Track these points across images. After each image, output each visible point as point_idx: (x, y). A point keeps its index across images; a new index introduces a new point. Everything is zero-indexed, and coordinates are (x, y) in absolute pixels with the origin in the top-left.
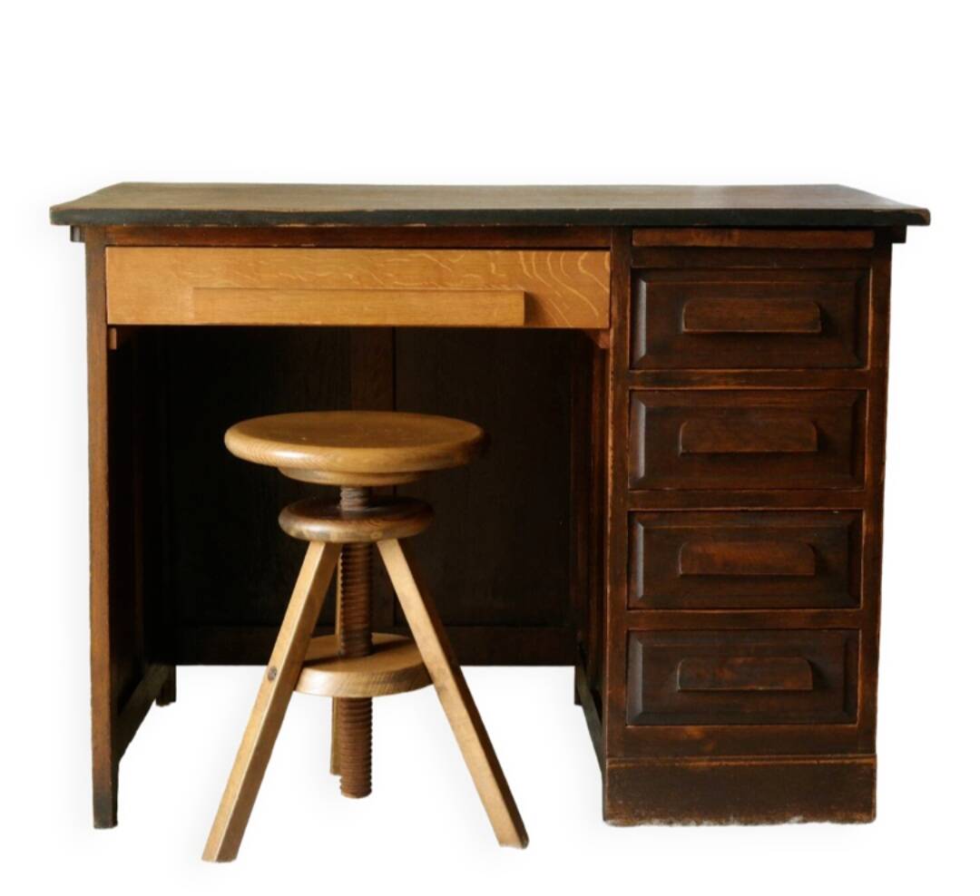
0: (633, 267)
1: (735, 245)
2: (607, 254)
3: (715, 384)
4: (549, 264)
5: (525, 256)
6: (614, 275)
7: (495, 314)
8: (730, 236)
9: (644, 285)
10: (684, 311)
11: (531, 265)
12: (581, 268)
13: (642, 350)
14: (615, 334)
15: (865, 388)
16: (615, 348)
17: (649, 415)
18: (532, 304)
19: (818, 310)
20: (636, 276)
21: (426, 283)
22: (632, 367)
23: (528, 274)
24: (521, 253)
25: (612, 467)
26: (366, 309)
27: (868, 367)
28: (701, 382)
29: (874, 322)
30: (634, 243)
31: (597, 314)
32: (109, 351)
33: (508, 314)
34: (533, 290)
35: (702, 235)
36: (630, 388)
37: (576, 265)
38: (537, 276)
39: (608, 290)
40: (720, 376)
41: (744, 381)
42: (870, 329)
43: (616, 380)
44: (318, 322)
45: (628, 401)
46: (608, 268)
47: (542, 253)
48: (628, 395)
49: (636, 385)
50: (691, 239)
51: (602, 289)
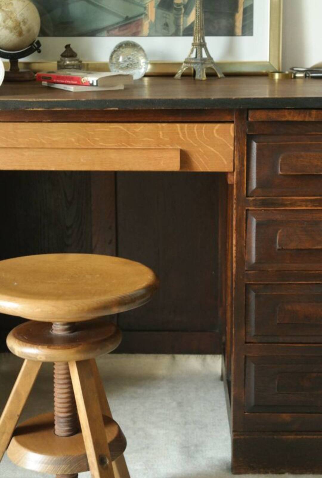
0: (248, 133)
1: (313, 120)
2: (232, 125)
3: (300, 206)
4: (196, 132)
5: (181, 127)
6: (237, 138)
7: (162, 163)
8: (310, 115)
9: (254, 145)
10: (280, 160)
11: (184, 132)
12: (216, 135)
13: (254, 185)
14: (237, 175)
16: (237, 184)
17: (258, 225)
18: (185, 157)
20: (250, 138)
21: (120, 144)
22: (247, 196)
23: (182, 138)
24: (178, 125)
25: (236, 257)
26: (82, 160)
28: (291, 205)
30: (249, 119)
31: (226, 163)
33: (171, 163)
34: (184, 148)
35: (292, 114)
36: (247, 208)
37: (213, 133)
38: (188, 139)
39: (232, 148)
40: (303, 201)
41: (317, 204)
43: (237, 204)
45: (245, 216)
46: (232, 134)
47: (191, 125)
48: (245, 212)
49: (250, 206)
50: (285, 116)
51: (229, 147)
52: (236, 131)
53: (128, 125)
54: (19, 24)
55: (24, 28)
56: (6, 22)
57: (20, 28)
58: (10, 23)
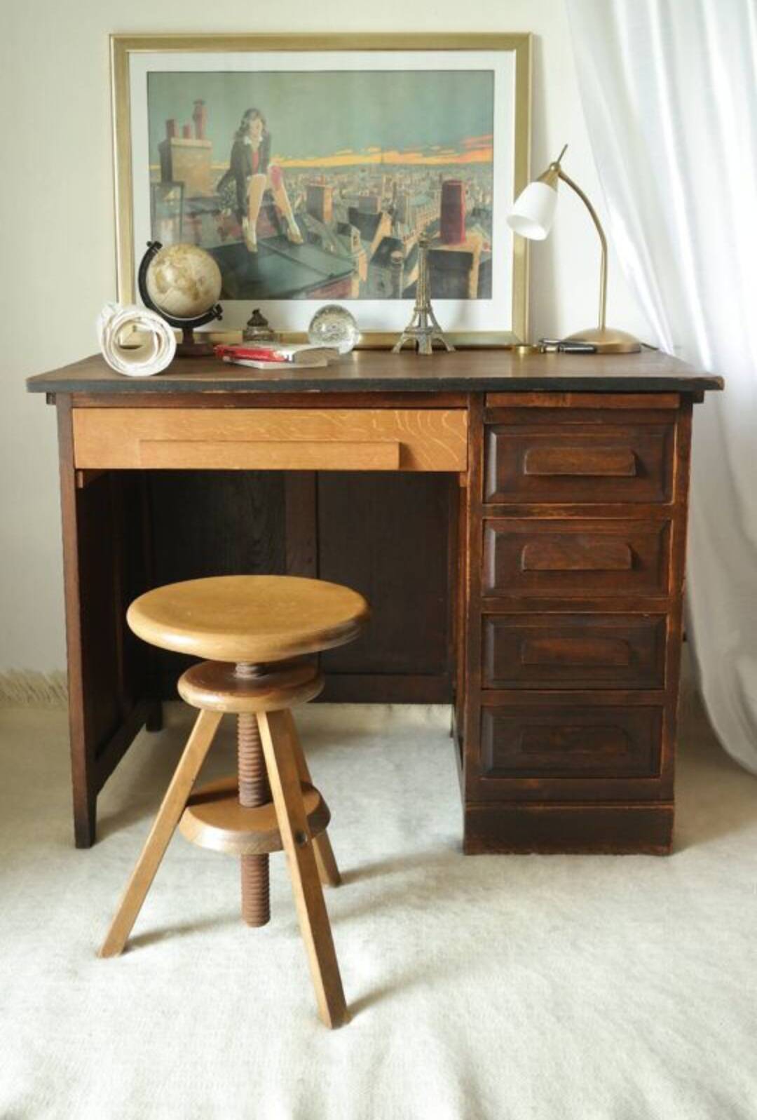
0: (485, 423)
1: (568, 406)
2: (465, 413)
3: (551, 515)
4: (419, 421)
5: (399, 415)
6: (471, 429)
7: (375, 460)
8: (564, 400)
9: (494, 437)
10: (526, 457)
11: (404, 421)
12: (444, 424)
13: (493, 488)
14: (471, 477)
15: (669, 518)
16: (471, 487)
17: (498, 540)
18: (405, 452)
19: (633, 457)
20: (488, 429)
21: (322, 436)
22: (484, 502)
23: (402, 429)
24: (397, 412)
25: (470, 580)
26: (273, 457)
27: (673, 502)
28: (539, 514)
29: (678, 466)
30: (488, 405)
31: (457, 460)
32: (78, 490)
33: (387, 460)
34: (404, 441)
35: (541, 398)
36: (483, 518)
37: (441, 422)
38: (409, 429)
39: (465, 441)
40: (555, 509)
41: (573, 513)
42: (675, 471)
43: (472, 512)
44: (237, 467)
45: (481, 528)
46: (465, 422)
47: (413, 412)
48: (481, 523)
49: (489, 515)
50: (533, 401)
51: (461, 440)
52: (471, 420)
53: (333, 411)
54: (195, 284)
55: (201, 289)
56: (179, 282)
57: (196, 289)
58: (183, 283)
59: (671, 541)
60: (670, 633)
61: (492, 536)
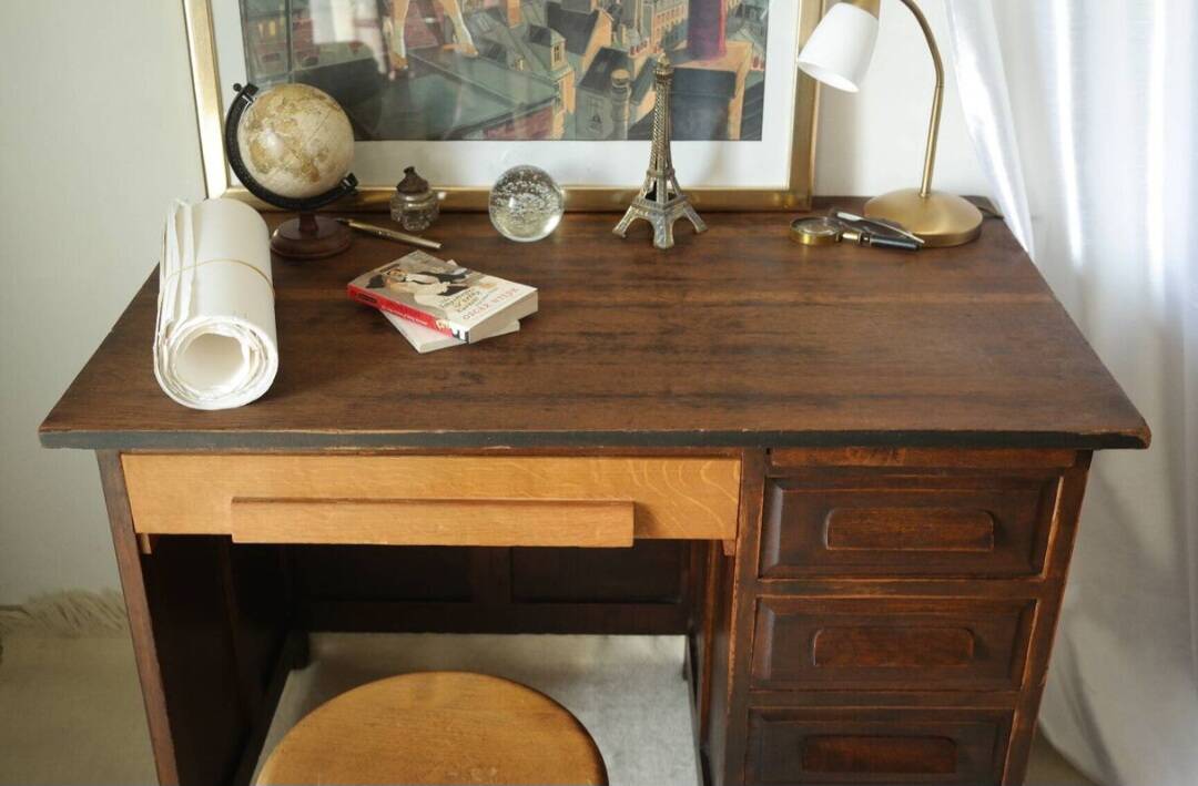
0: (768, 476)
1: (901, 464)
2: (737, 464)
3: (859, 593)
4: (665, 473)
5: (635, 465)
6: (743, 485)
7: (598, 533)
8: (895, 455)
9: (779, 493)
10: (827, 523)
11: (643, 474)
12: (704, 478)
13: (774, 557)
14: (742, 543)
15: (1033, 598)
16: (742, 558)
17: (778, 621)
18: (642, 515)
19: (992, 523)
20: (770, 484)
21: (513, 493)
22: (760, 576)
23: (637, 483)
24: (630, 462)
25: (734, 670)
26: (441, 527)
27: (1043, 575)
28: (843, 591)
29: (1058, 533)
30: (774, 463)
31: (722, 525)
32: (143, 557)
33: (615, 532)
34: (641, 500)
35: (858, 455)
36: (758, 596)
37: (698, 475)
38: (649, 485)
39: (736, 501)
40: (866, 585)
41: (893, 590)
42: (1051, 539)
43: (741, 588)
44: (384, 542)
45: (754, 609)
46: (737, 477)
47: (657, 462)
48: (754, 602)
49: (765, 593)
50: (846, 458)
51: (730, 499)
52: (745, 472)
53: (531, 461)
54: (312, 160)
55: (321, 166)
56: (286, 160)
57: (316, 168)
58: (292, 161)
59: (1034, 625)
60: (1018, 730)
61: (770, 617)
